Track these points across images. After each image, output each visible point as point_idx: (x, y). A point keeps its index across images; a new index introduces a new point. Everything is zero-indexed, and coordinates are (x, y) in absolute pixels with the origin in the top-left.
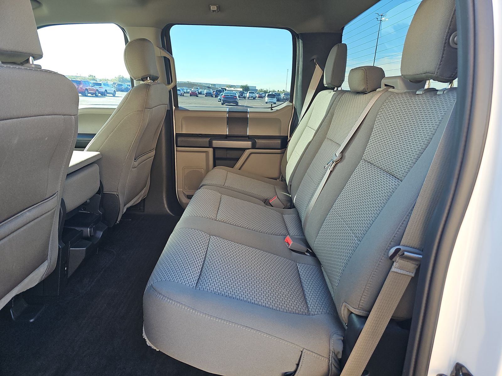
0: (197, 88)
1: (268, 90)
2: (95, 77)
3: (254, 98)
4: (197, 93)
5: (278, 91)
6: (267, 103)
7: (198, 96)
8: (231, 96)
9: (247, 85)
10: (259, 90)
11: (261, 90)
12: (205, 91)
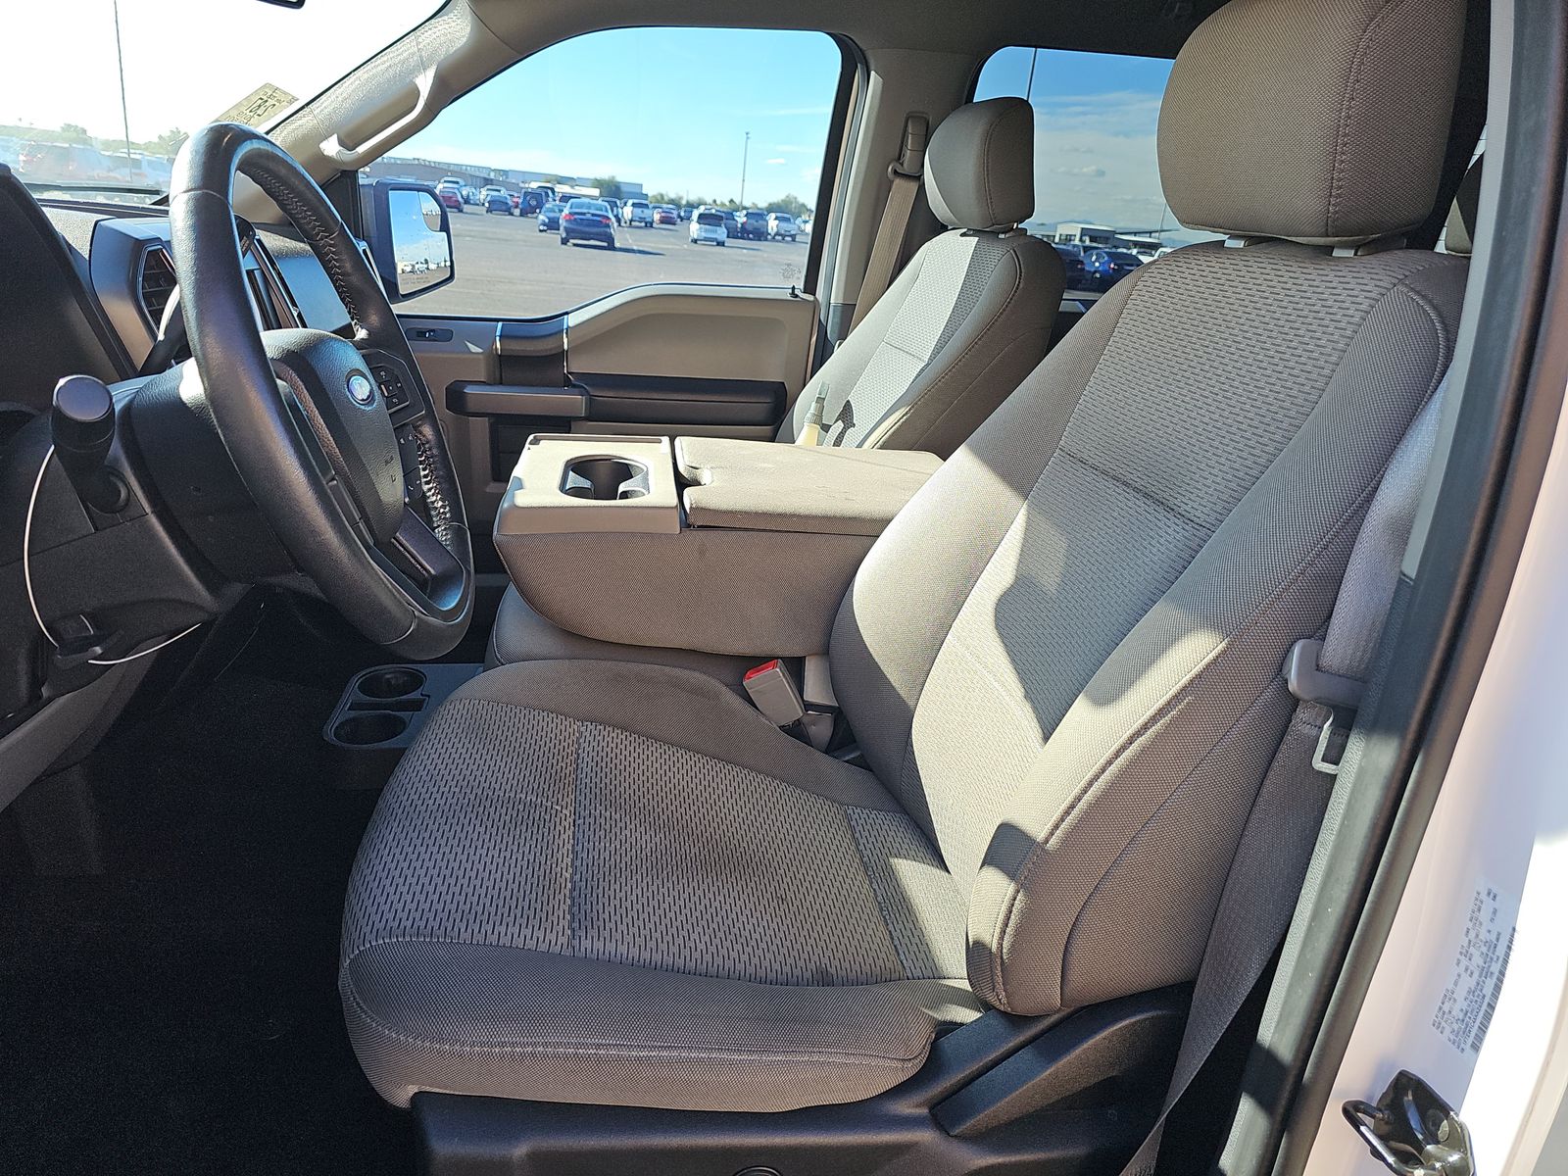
0: (457, 183)
1: (681, 198)
2: (84, 131)
3: (649, 225)
4: (460, 199)
5: (715, 201)
6: (695, 241)
7: (461, 211)
8: (593, 215)
9: (613, 177)
10: (654, 196)
11: (659, 198)
12: (483, 194)
